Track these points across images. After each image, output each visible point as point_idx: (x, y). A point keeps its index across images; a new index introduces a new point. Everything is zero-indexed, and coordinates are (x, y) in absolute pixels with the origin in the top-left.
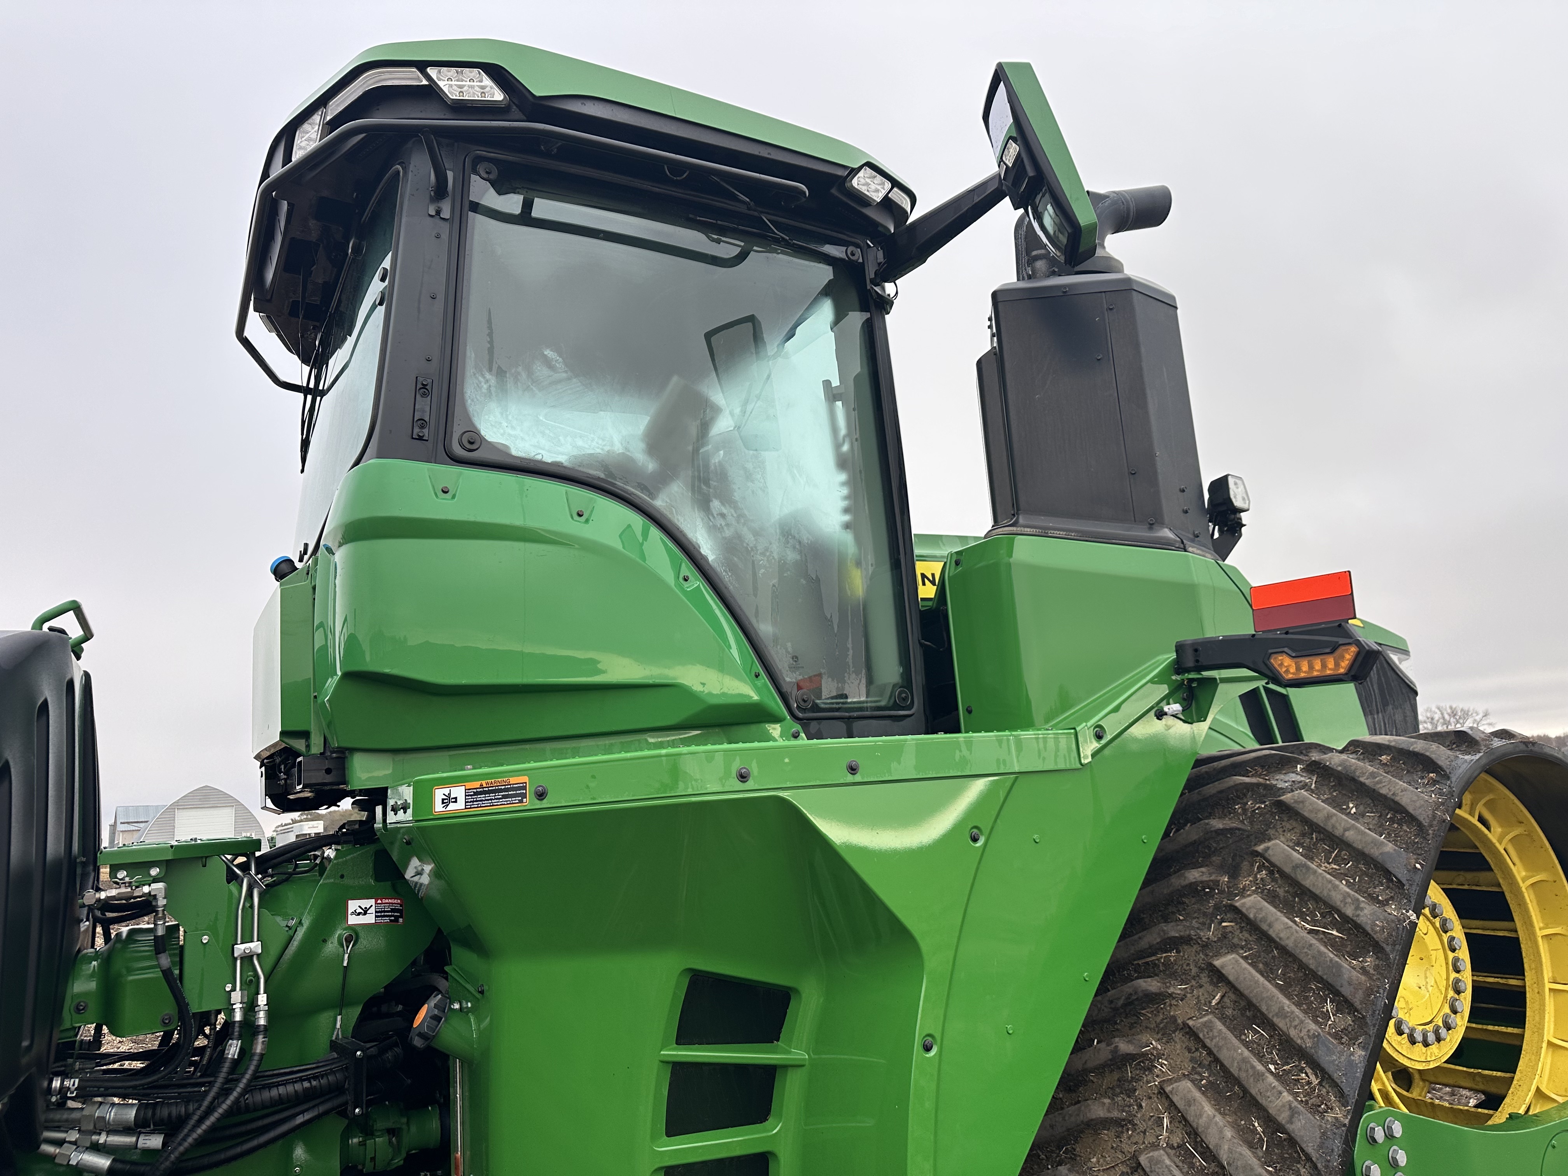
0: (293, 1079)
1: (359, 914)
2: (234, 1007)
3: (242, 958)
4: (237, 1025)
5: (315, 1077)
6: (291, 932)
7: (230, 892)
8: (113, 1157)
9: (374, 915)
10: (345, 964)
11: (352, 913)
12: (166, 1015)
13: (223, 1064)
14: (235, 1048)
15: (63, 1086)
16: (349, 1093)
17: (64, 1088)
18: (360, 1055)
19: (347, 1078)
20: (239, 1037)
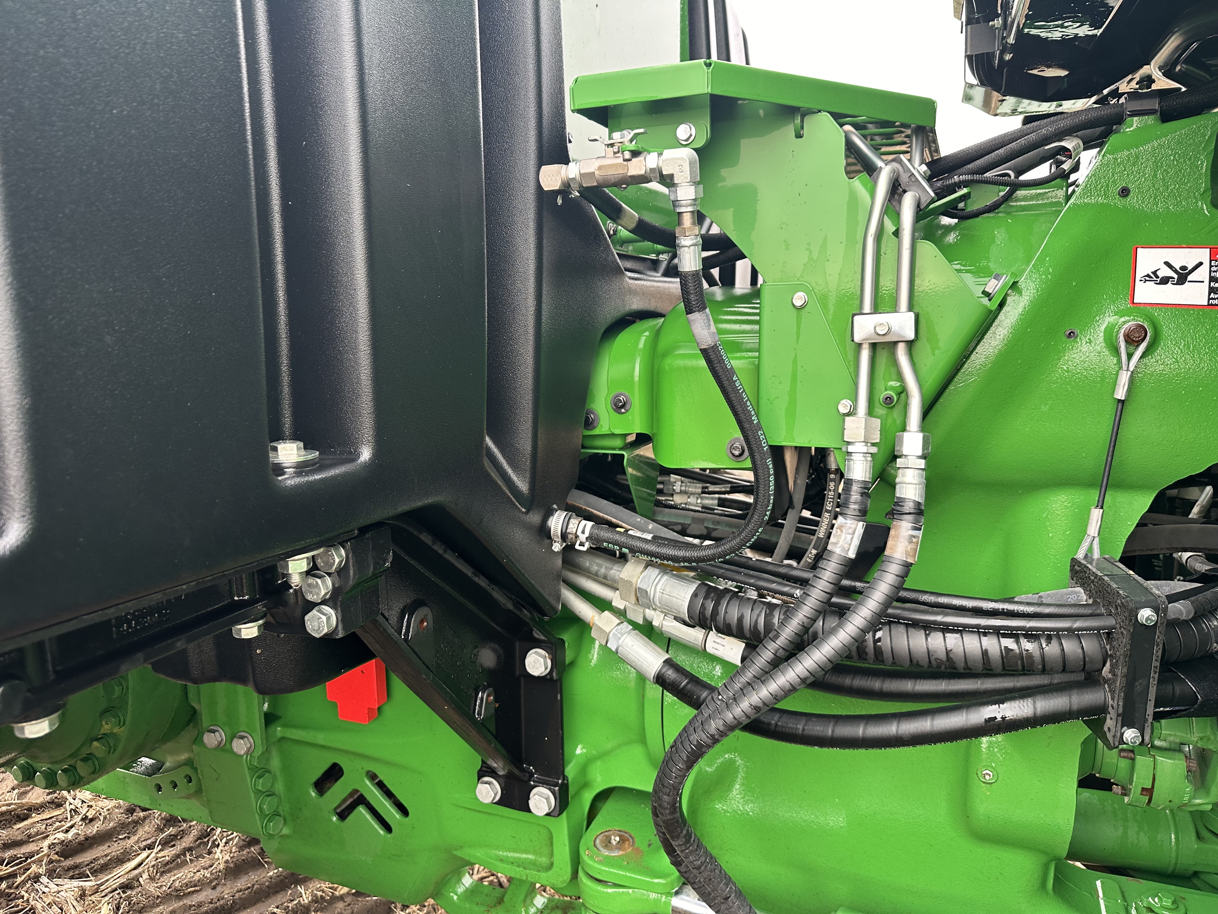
0: (978, 627)
1: (1165, 281)
2: (851, 449)
3: (874, 346)
4: (855, 488)
5: (1031, 635)
6: (993, 305)
7: (853, 198)
8: (666, 655)
9: (1205, 287)
10: (1120, 394)
11: (1147, 278)
12: (736, 440)
13: (825, 562)
14: (849, 537)
15: (568, 531)
16: (1112, 692)
17: (570, 533)
18: (1148, 619)
19: (1111, 656)
20: (857, 513)
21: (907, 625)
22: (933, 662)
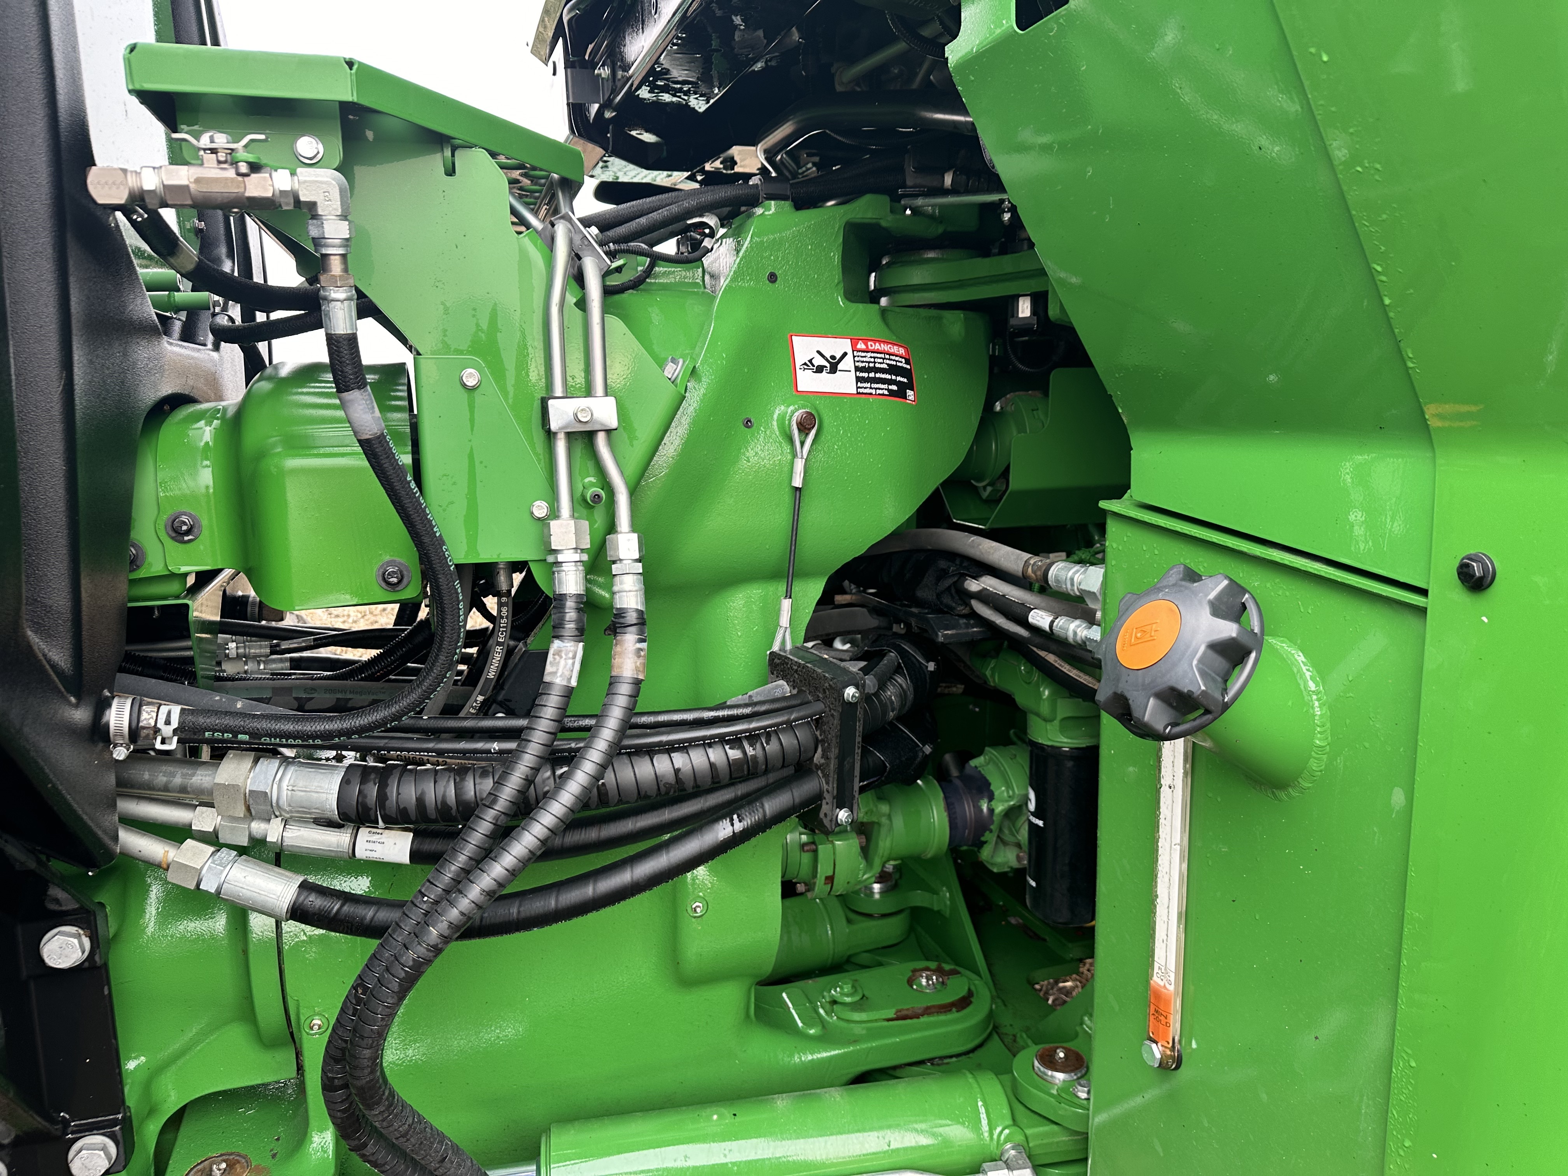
0: (704, 738)
1: (819, 369)
2: (561, 558)
3: (569, 435)
4: (569, 604)
5: (753, 737)
6: (677, 391)
8: (301, 879)
9: (852, 376)
10: (798, 482)
11: (805, 366)
12: (391, 563)
13: (545, 697)
14: (570, 661)
15: (141, 724)
16: (826, 776)
17: (144, 728)
18: (853, 696)
19: (823, 741)
20: (576, 633)
21: (629, 754)
22: (663, 789)
